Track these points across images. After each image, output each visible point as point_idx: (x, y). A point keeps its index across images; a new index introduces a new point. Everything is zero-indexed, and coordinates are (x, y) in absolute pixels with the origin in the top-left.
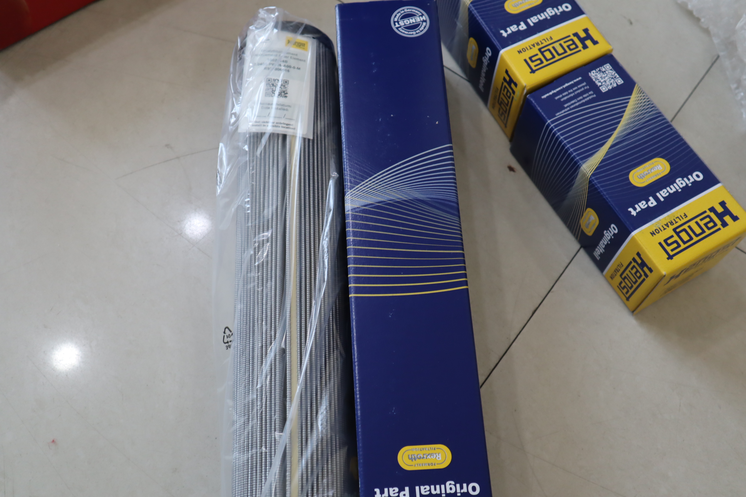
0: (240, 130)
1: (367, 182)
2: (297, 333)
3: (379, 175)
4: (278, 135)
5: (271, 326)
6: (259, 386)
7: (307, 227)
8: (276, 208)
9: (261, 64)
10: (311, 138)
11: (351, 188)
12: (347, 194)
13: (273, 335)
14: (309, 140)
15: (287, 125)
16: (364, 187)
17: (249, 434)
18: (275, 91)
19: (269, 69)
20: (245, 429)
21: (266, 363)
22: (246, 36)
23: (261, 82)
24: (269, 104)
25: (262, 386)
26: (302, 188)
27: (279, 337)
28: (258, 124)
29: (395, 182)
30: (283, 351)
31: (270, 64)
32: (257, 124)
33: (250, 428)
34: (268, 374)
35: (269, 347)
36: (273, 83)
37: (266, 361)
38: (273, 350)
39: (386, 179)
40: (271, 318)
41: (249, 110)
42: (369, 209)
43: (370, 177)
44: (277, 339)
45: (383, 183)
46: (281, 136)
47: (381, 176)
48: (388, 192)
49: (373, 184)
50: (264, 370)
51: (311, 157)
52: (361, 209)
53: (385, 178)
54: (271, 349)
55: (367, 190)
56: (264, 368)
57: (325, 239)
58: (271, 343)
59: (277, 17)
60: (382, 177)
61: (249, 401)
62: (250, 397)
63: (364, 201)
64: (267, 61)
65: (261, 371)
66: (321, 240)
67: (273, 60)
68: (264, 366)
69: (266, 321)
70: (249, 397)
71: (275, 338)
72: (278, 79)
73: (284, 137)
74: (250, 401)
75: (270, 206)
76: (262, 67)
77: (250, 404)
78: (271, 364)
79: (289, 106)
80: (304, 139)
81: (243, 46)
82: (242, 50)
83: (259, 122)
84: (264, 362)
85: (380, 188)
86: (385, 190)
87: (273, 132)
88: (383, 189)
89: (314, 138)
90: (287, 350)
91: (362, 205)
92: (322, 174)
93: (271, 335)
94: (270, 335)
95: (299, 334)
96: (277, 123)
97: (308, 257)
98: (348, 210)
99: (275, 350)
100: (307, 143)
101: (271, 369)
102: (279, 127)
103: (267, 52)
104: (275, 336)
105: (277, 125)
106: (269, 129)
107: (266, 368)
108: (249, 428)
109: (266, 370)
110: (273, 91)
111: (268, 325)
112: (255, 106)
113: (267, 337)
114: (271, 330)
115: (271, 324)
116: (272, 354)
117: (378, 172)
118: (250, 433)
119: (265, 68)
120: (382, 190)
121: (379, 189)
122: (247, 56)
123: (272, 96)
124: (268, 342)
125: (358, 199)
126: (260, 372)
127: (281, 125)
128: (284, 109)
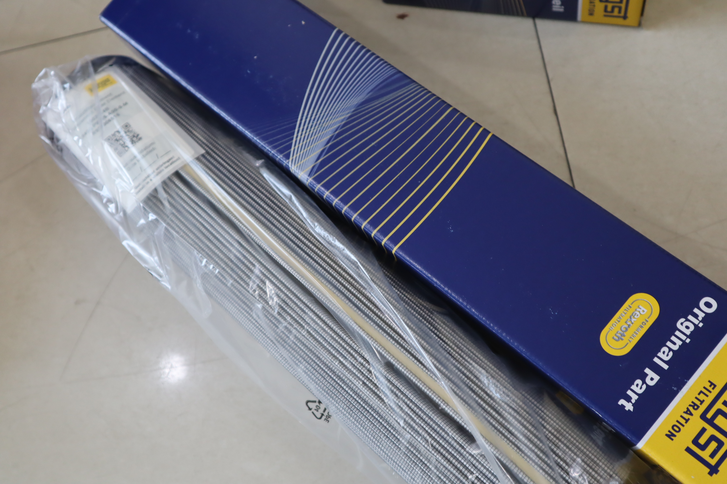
0: (129, 210)
1: (297, 137)
2: (383, 335)
3: (301, 120)
4: (169, 179)
5: (352, 355)
6: (402, 423)
7: (286, 231)
8: (238, 244)
9: (86, 134)
10: (203, 152)
11: (287, 157)
12: (290, 166)
13: (362, 361)
14: (203, 155)
15: (168, 161)
16: (299, 143)
17: (440, 478)
18: (124, 143)
19: (97, 130)
20: (430, 476)
21: (386, 395)
22: (45, 124)
23: (102, 145)
24: (132, 160)
25: (405, 420)
26: (243, 202)
27: (371, 357)
28: (141, 187)
29: (322, 111)
30: (389, 366)
31: (94, 125)
32: (139, 188)
33: (435, 471)
34: (397, 402)
35: (373, 378)
36: (115, 138)
37: (384, 393)
38: (380, 376)
39: (311, 117)
40: (343, 347)
41: (118, 181)
42: (325, 157)
43: (295, 129)
44: (370, 360)
45: (313, 123)
46: (173, 177)
47: (304, 118)
48: (327, 125)
49: (304, 132)
50: (391, 405)
51: (221, 168)
52: (318, 165)
53: (309, 116)
54: (377, 378)
55: (305, 142)
56: (389, 403)
57: (314, 225)
58: (370, 372)
59: (56, 75)
60: (306, 118)
61: (406, 447)
62: (403, 441)
63: (312, 155)
64: (88, 125)
65: (390, 408)
66: (312, 231)
67: (93, 119)
68: (386, 401)
69: (341, 354)
70: (401, 442)
71: (368, 362)
72: (116, 130)
73: (177, 174)
74: (408, 445)
75: (231, 248)
76: (90, 135)
77: (410, 447)
78: (392, 391)
79: (152, 144)
80: (198, 159)
81: (52, 137)
82: (55, 140)
83: (139, 185)
84: (383, 397)
85: (314, 129)
86: (322, 126)
87: (163, 180)
88: (318, 127)
89: (205, 149)
90: (392, 361)
91: (315, 160)
92: (247, 173)
93: (360, 363)
94: (359, 365)
95: (385, 335)
96: (157, 169)
97: (316, 257)
98: (306, 179)
99: (381, 373)
100: (203, 160)
101: (395, 394)
102: (163, 170)
103: (81, 117)
104: (365, 360)
105: (159, 171)
106: (156, 181)
107: (390, 399)
108: (433, 472)
109: (393, 402)
110: (122, 145)
111: (347, 357)
112: (120, 172)
113: (358, 369)
114: (355, 359)
115: (349, 353)
116: (382, 379)
117: (298, 118)
118: (440, 475)
119: (94, 133)
120: (319, 129)
121: (315, 131)
122: (65, 138)
123: (127, 151)
124: (364, 373)
125: (305, 160)
126: (389, 410)
127: (163, 168)
128: (151, 151)
